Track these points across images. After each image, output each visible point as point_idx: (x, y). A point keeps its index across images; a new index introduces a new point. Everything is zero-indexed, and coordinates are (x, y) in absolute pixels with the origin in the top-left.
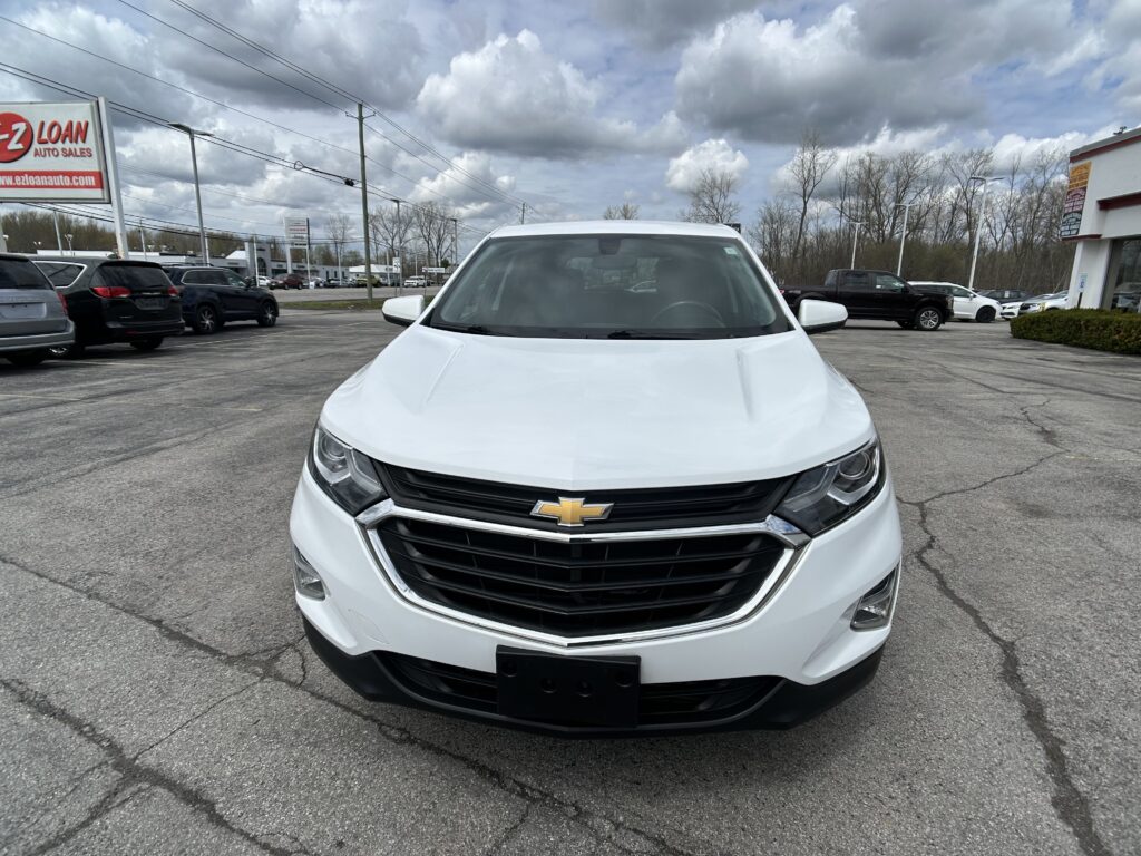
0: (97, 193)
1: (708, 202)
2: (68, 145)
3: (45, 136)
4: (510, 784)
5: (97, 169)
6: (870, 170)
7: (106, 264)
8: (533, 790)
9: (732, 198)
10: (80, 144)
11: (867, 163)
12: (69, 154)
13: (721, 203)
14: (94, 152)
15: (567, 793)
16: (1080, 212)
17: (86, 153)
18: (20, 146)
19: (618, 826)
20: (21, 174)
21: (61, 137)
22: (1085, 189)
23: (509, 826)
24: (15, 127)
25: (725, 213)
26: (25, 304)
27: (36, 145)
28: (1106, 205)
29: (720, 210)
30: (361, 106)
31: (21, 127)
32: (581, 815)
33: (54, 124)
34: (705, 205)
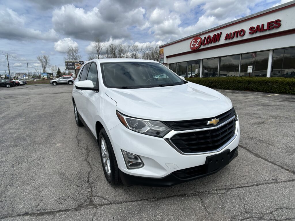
1: (72, 55)
4: (190, 195)
6: (112, 48)
8: (195, 193)
9: (78, 54)
11: (111, 46)
13: (76, 55)
15: (202, 190)
16: (163, 58)
19: (216, 190)
22: (163, 54)
23: (201, 202)
25: (78, 58)
28: (167, 57)
29: (76, 57)
32: (209, 192)
34: (71, 56)
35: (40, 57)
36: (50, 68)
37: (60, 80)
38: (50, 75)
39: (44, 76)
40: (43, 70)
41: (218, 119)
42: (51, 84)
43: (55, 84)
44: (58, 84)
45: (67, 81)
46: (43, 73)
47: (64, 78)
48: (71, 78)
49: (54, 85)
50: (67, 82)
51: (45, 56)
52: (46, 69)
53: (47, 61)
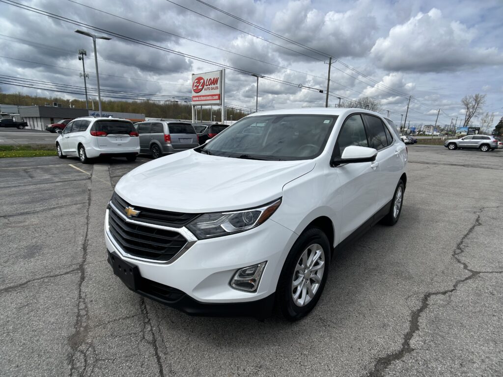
0: (218, 102)
2: (213, 86)
3: (207, 84)
5: (219, 93)
7: (214, 126)
10: (216, 85)
12: (213, 89)
14: (219, 88)
17: (217, 88)
18: (201, 87)
20: (200, 96)
21: (212, 83)
24: (201, 81)
26: (187, 139)
27: (205, 87)
30: (331, 58)
31: (202, 81)
33: (210, 79)
35: (468, 98)
36: (480, 119)
37: (465, 140)
38: (475, 131)
39: (460, 133)
40: (466, 121)
41: (138, 212)
42: (445, 146)
43: (452, 147)
44: (457, 147)
45: (478, 145)
46: (462, 126)
47: (474, 138)
48: (489, 139)
49: (450, 149)
50: (478, 147)
51: (477, 97)
52: (472, 119)
53: (480, 104)
